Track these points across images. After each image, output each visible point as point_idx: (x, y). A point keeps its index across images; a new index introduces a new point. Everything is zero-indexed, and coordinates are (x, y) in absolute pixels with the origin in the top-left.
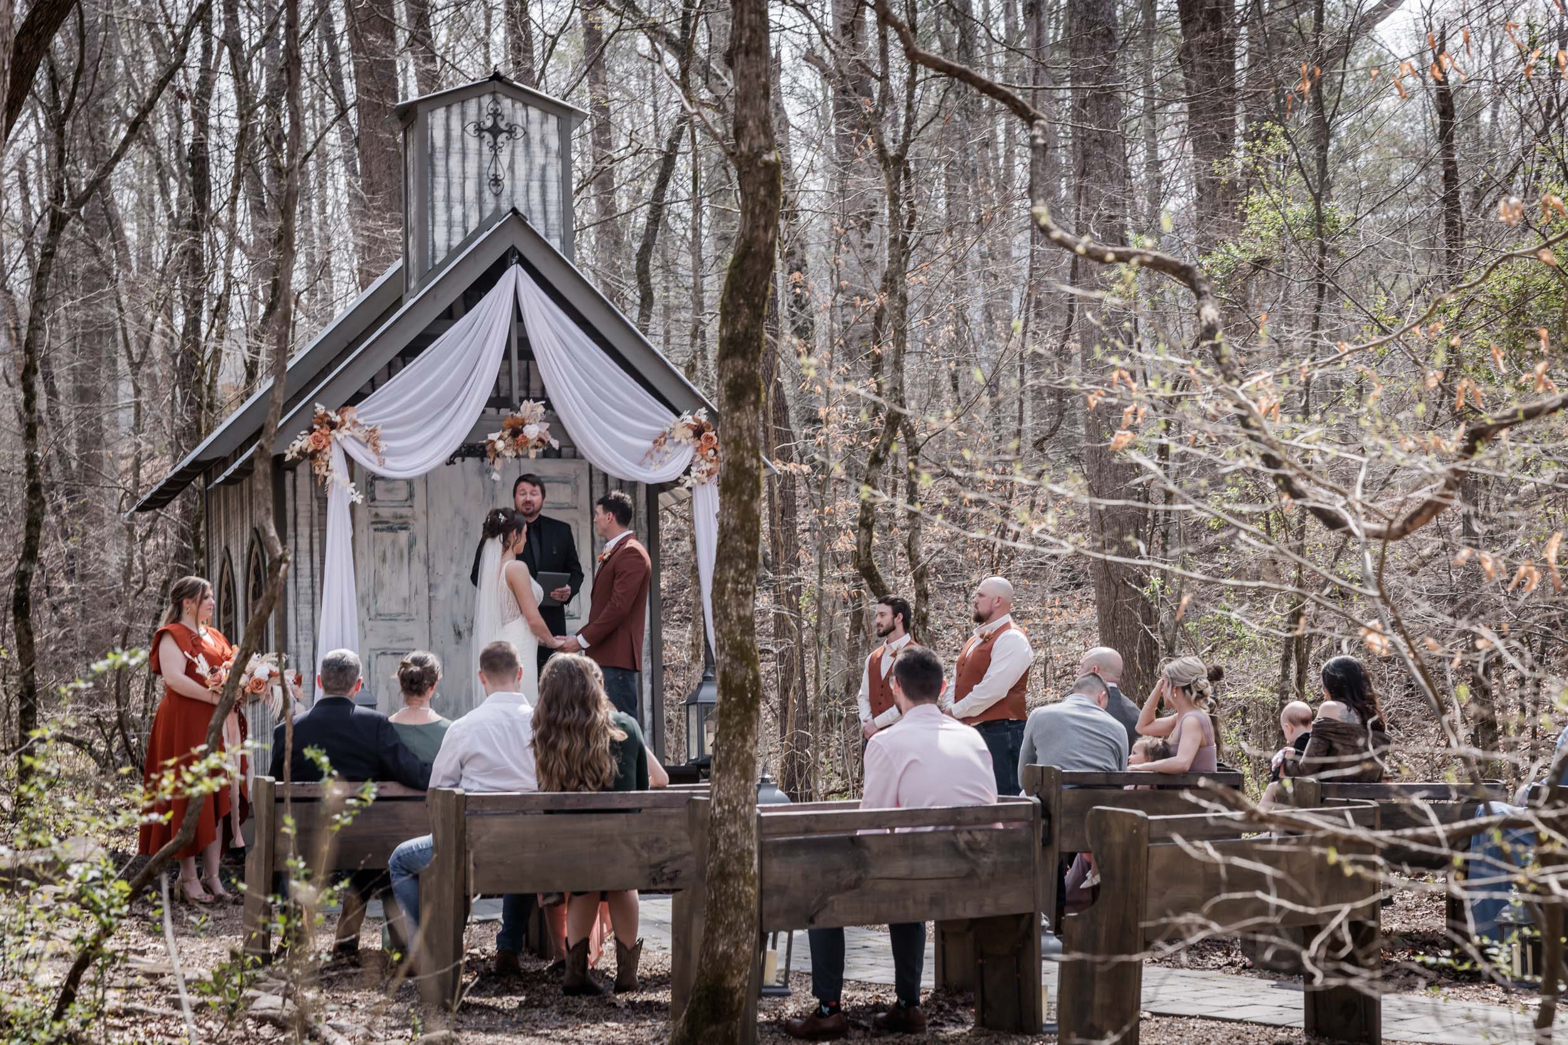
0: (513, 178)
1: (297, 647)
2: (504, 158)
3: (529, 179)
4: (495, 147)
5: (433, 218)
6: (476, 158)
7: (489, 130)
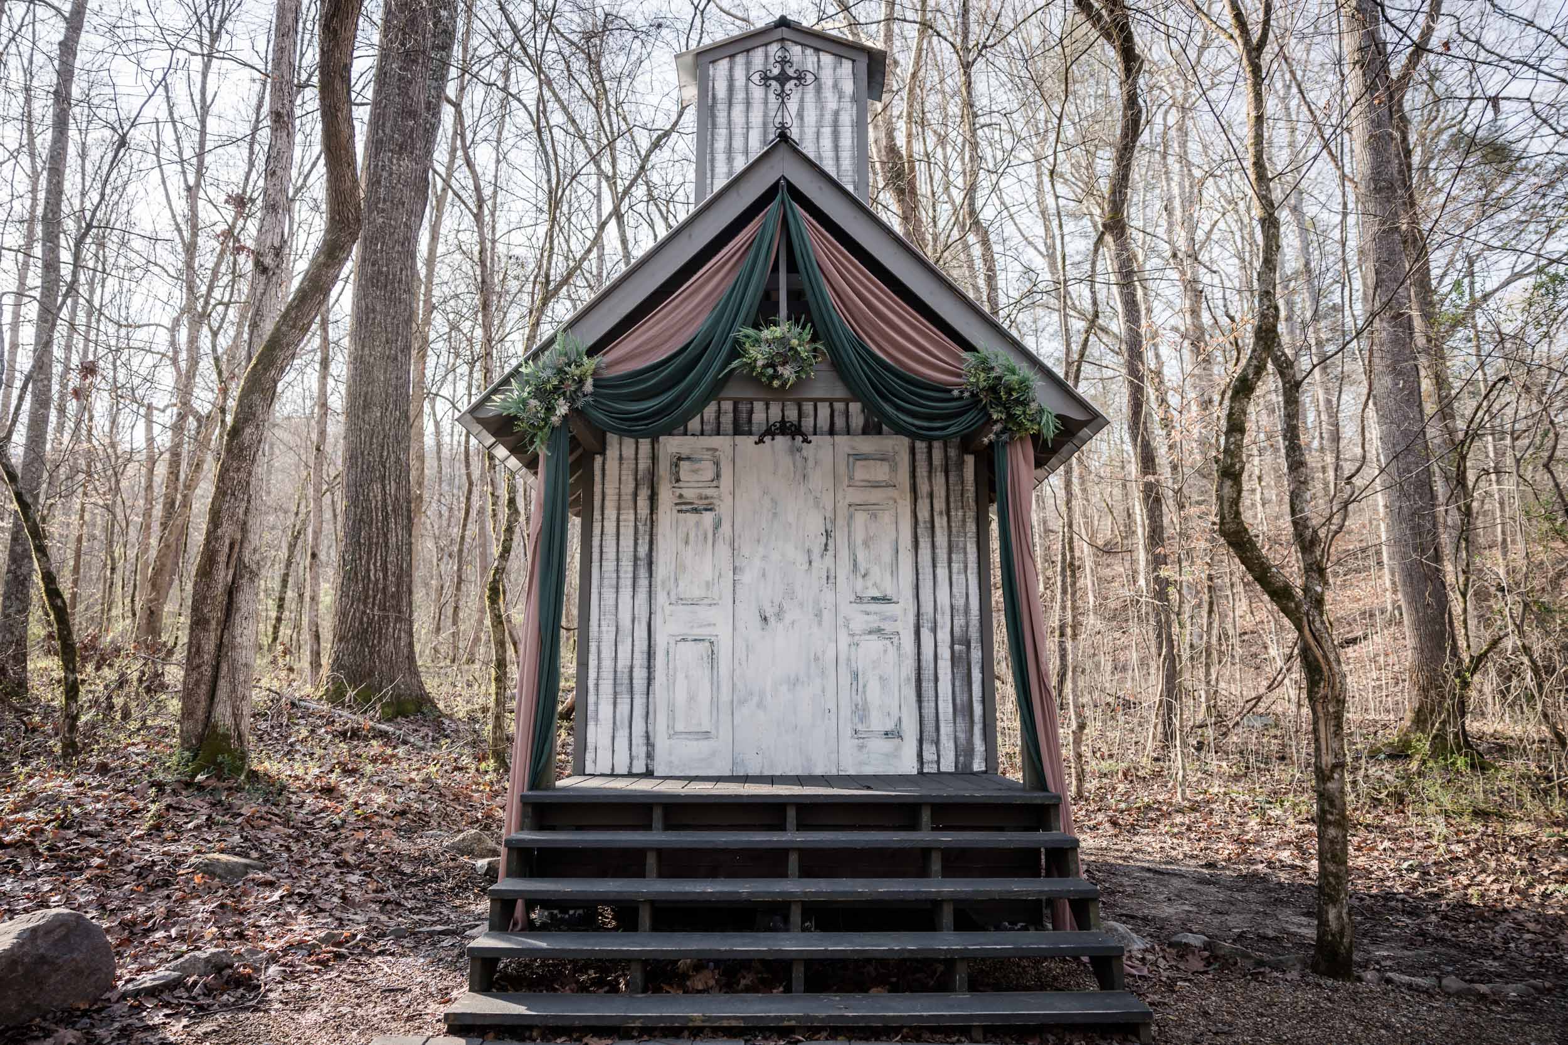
0: (802, 126)
1: (600, 632)
2: (793, 105)
3: (819, 126)
4: (782, 96)
5: (712, 170)
6: (762, 107)
7: (775, 78)
